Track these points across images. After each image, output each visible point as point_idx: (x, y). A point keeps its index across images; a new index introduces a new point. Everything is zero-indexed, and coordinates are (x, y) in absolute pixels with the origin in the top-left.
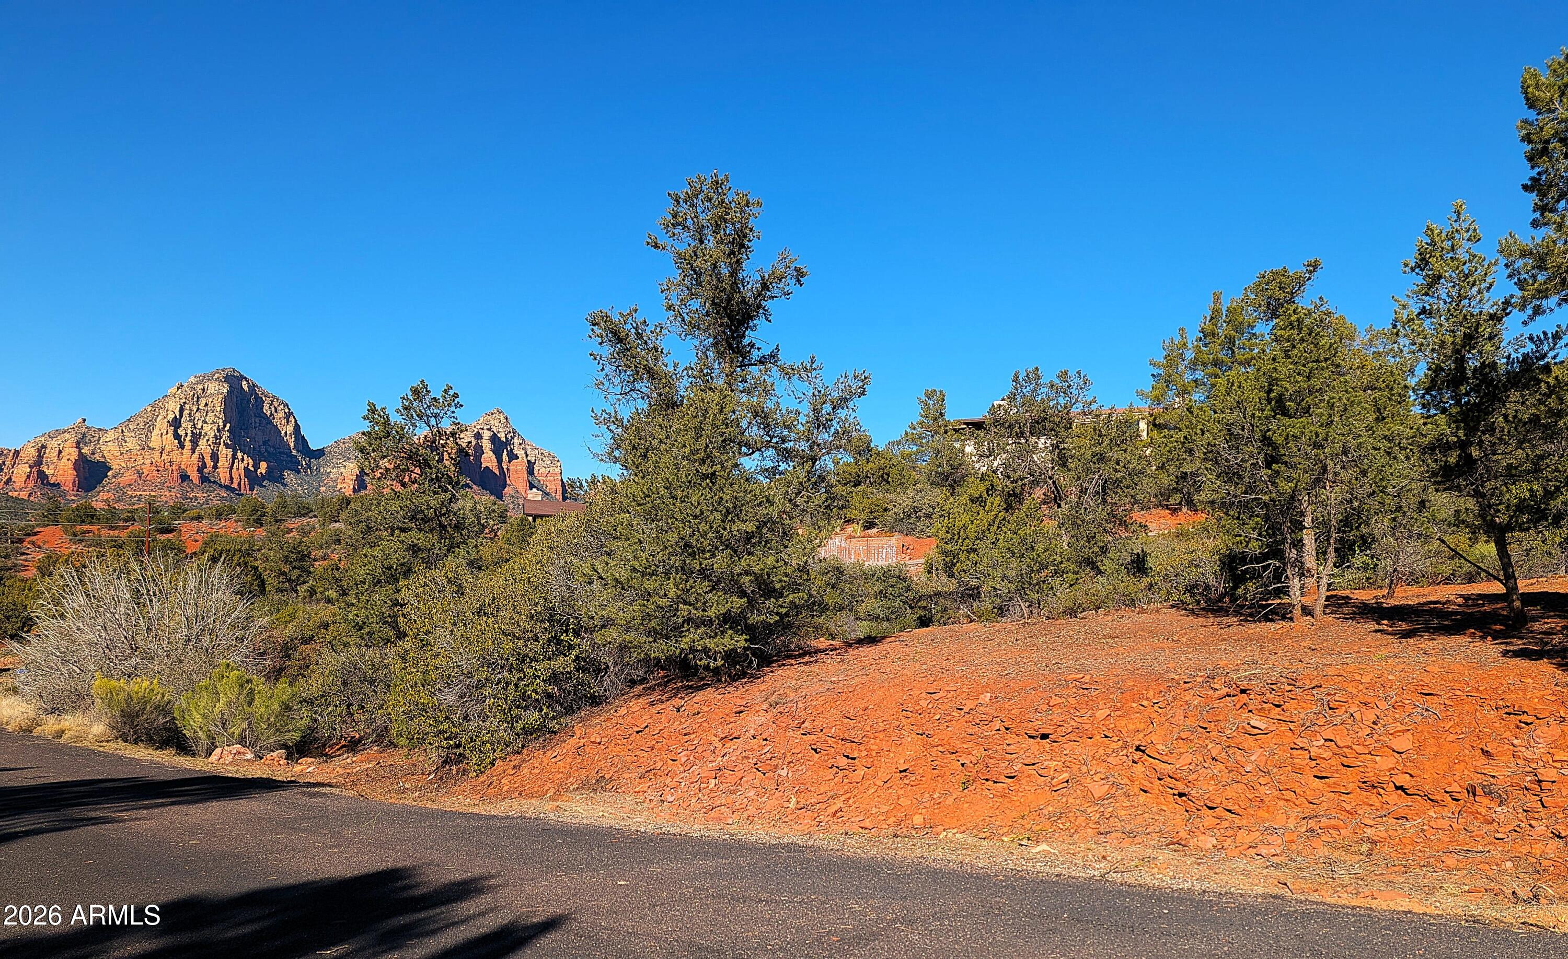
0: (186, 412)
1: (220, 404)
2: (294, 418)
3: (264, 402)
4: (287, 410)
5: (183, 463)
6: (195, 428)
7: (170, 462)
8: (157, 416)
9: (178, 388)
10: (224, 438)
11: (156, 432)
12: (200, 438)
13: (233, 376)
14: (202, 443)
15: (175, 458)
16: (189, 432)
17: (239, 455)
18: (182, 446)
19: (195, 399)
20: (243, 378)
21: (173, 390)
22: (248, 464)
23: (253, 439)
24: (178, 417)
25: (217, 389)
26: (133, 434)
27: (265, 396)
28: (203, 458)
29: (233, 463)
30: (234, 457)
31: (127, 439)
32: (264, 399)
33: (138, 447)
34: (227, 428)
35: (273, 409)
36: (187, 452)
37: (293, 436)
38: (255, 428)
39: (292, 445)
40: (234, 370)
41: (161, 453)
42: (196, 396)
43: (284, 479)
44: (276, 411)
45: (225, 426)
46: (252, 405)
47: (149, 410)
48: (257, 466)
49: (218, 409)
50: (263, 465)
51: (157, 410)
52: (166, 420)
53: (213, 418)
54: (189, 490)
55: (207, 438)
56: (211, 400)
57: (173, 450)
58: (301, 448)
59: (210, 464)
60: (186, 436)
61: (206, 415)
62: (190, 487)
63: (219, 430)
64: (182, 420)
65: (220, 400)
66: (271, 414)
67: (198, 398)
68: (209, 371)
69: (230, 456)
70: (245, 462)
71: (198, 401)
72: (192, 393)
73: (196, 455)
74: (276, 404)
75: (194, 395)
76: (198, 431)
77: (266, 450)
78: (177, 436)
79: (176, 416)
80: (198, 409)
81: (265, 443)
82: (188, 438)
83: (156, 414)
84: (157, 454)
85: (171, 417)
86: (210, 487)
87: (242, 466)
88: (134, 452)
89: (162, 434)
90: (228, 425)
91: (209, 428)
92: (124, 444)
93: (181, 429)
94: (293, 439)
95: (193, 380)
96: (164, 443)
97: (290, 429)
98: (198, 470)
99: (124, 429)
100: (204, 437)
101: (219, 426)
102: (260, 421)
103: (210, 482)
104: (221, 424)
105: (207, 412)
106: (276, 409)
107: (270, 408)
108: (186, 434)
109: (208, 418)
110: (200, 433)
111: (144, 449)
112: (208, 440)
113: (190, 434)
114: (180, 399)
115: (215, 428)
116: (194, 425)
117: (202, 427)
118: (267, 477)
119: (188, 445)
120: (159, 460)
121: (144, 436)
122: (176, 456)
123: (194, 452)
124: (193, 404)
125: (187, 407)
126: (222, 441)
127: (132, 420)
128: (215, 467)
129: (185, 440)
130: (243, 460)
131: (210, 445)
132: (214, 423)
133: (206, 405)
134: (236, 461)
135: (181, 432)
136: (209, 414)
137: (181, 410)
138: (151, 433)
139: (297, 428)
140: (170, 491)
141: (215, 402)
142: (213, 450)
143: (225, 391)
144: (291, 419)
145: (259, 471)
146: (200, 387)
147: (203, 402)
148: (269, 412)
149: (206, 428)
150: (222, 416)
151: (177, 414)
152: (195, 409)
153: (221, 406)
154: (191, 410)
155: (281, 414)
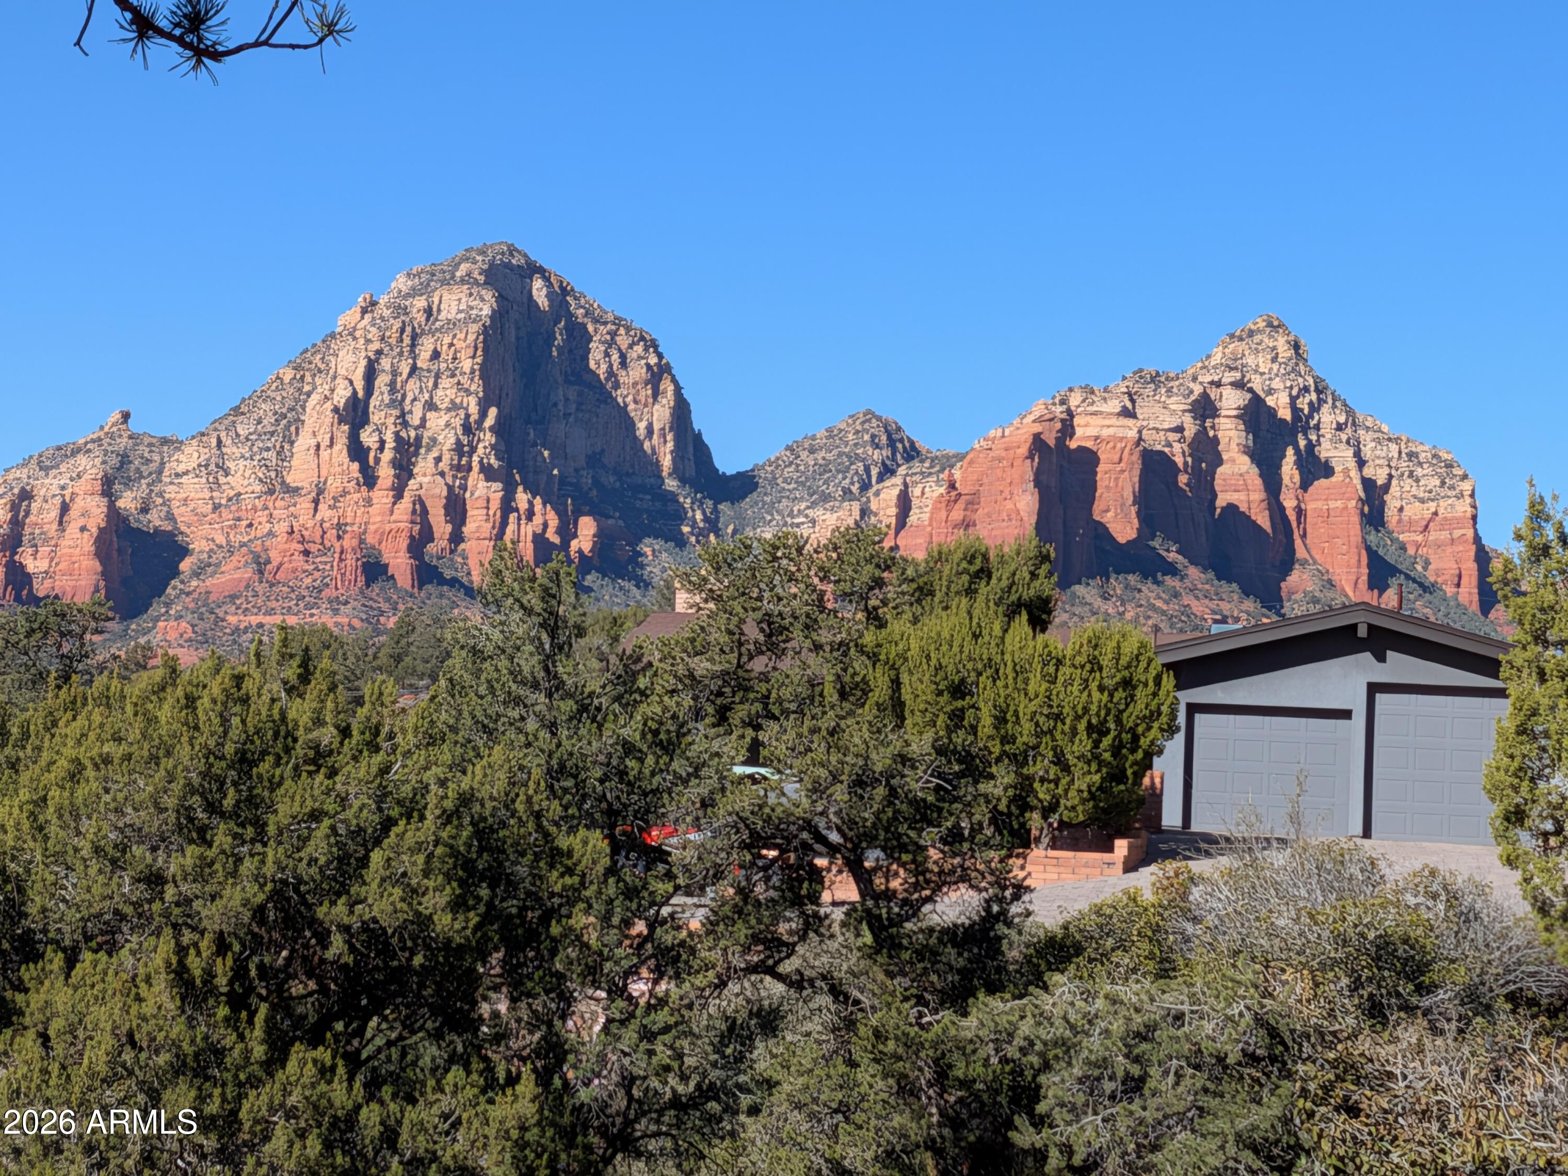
0: (382, 381)
1: (470, 352)
2: (674, 381)
3: (590, 339)
4: (653, 360)
5: (372, 528)
6: (405, 424)
7: (339, 526)
8: (309, 394)
9: (364, 311)
10: (480, 451)
11: (304, 441)
12: (416, 454)
13: (508, 266)
14: (424, 467)
15: (350, 514)
16: (389, 437)
17: (522, 498)
18: (369, 479)
19: (407, 341)
20: (533, 269)
21: (350, 317)
22: (545, 525)
23: (560, 453)
24: (361, 394)
25: (463, 306)
26: (245, 450)
27: (596, 321)
28: (425, 512)
29: (504, 523)
30: (507, 506)
31: (230, 464)
32: (590, 328)
33: (258, 488)
34: (489, 421)
35: (615, 357)
36: (381, 496)
37: (670, 437)
38: (567, 415)
39: (667, 462)
40: (512, 250)
41: (316, 502)
42: (408, 329)
43: (642, 566)
44: (624, 364)
45: (483, 414)
46: (559, 348)
47: (287, 379)
48: (567, 532)
49: (467, 365)
50: (587, 528)
51: (308, 378)
52: (329, 405)
53: (451, 393)
54: (385, 606)
55: (435, 453)
56: (447, 340)
57: (345, 493)
58: (691, 471)
59: (441, 528)
60: (381, 448)
61: (436, 385)
62: (388, 600)
63: (467, 428)
64: (374, 402)
65: (471, 337)
66: (611, 373)
67: (414, 337)
69: (495, 505)
70: (538, 520)
71: (413, 346)
72: (397, 325)
73: (406, 504)
74: (623, 341)
75: (403, 330)
76: (413, 434)
77: (596, 482)
78: (357, 451)
79: (355, 392)
80: (414, 369)
81: (594, 460)
82: (387, 455)
83: (307, 388)
84: (305, 504)
85: (342, 395)
86: (441, 596)
87: (528, 530)
88: (248, 501)
89: (318, 447)
90: (493, 412)
91: (442, 422)
92: (222, 480)
93: (369, 429)
94: (670, 445)
95: (402, 283)
96: (324, 473)
97: (661, 413)
98: (410, 549)
99: (223, 435)
100: (429, 450)
101: (468, 416)
102: (580, 394)
103: (442, 581)
104: (474, 409)
105: (437, 376)
106: (623, 357)
107: (607, 354)
108: (382, 443)
109: (440, 392)
110: (419, 439)
111: (271, 492)
112: (438, 460)
113: (390, 444)
114: (368, 341)
115: (458, 422)
116: (403, 415)
117: (424, 420)
118: (596, 561)
119: (386, 473)
120: (310, 524)
121: (272, 455)
122: (351, 509)
123: (399, 496)
124: (401, 354)
125: (385, 363)
126: (475, 458)
127: (244, 409)
128: (457, 538)
129: (377, 460)
130: (530, 514)
131: (442, 474)
132: (454, 407)
133: (436, 355)
134: (513, 517)
135: (368, 438)
136: (445, 382)
137: (370, 375)
138: (292, 443)
139: (681, 411)
140: (336, 612)
141: (459, 344)
142: (450, 488)
143: (486, 311)
144: (667, 386)
145: (574, 545)
146: (420, 303)
147: (426, 346)
148: (604, 366)
149: (436, 421)
150: (476, 386)
151: (359, 385)
152: (405, 369)
153: (474, 357)
154: (395, 373)
155: (637, 372)
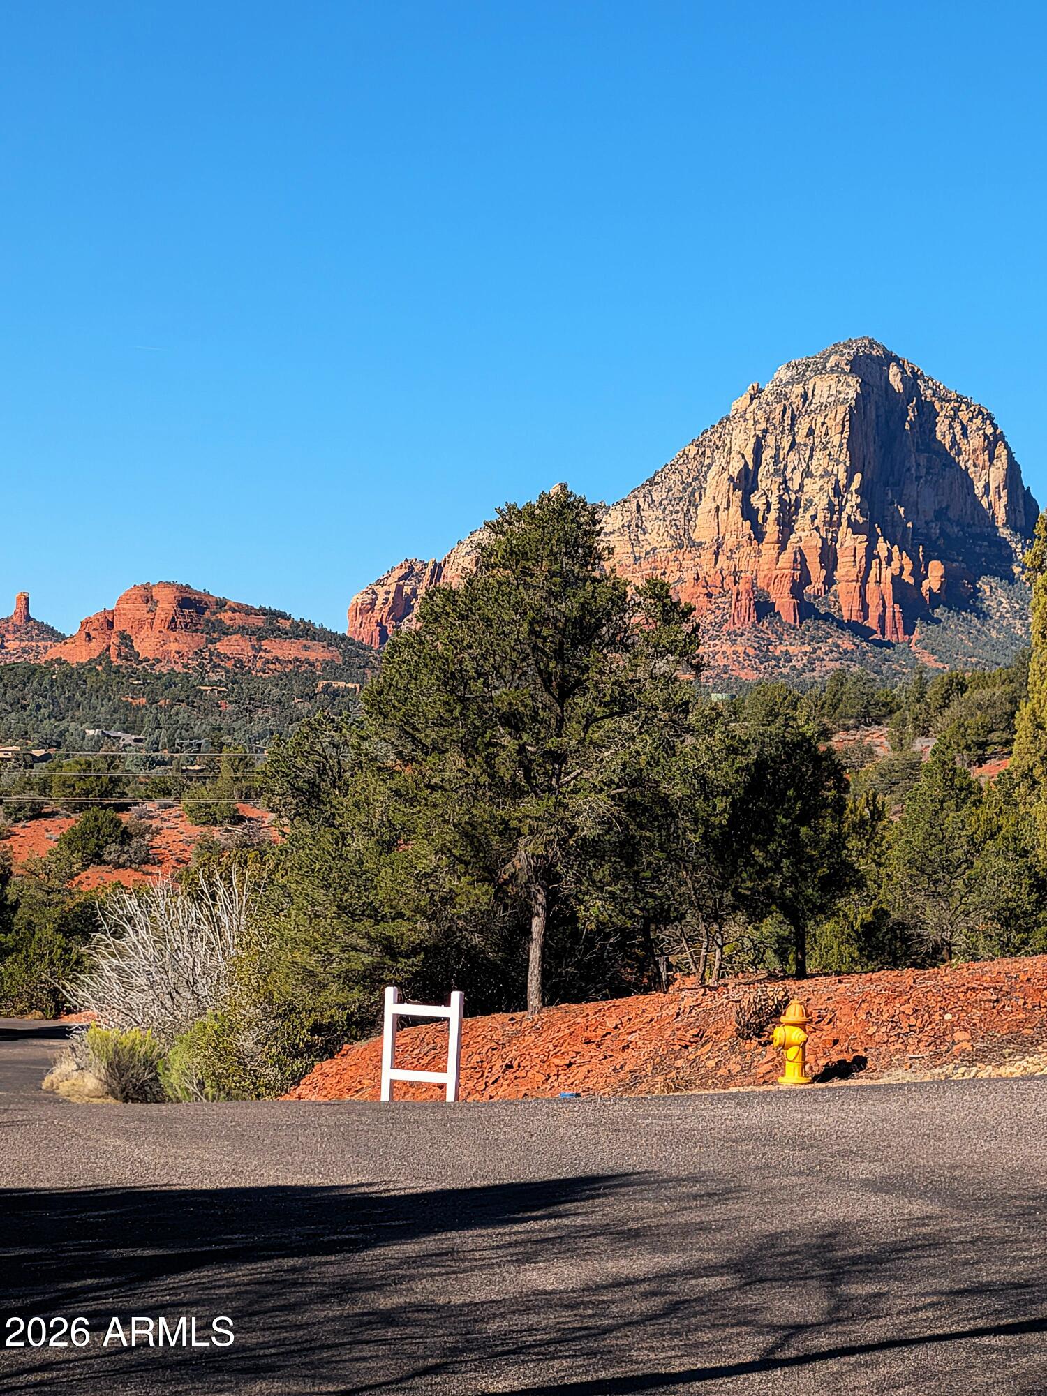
0: (768, 454)
1: (839, 429)
2: (1007, 447)
3: (937, 415)
4: (989, 430)
5: (761, 574)
6: (787, 489)
7: (735, 573)
8: (709, 467)
9: (752, 398)
10: (848, 509)
11: (706, 505)
12: (796, 513)
13: (870, 356)
14: (802, 523)
15: (744, 563)
16: (774, 500)
17: (882, 547)
18: (759, 536)
19: (788, 421)
20: (890, 358)
21: (742, 402)
22: (902, 569)
23: (913, 510)
24: (751, 466)
25: (833, 391)
26: (659, 513)
27: (942, 400)
28: (804, 560)
29: (868, 568)
30: (870, 555)
31: (648, 525)
32: (937, 406)
33: (669, 543)
34: (856, 484)
35: (958, 429)
36: (768, 548)
37: (1003, 493)
38: (918, 478)
39: (1001, 515)
40: (872, 343)
41: (716, 554)
42: (789, 412)
43: (982, 601)
44: (965, 435)
45: (850, 479)
46: (911, 423)
47: (691, 456)
48: (920, 576)
49: (836, 439)
50: (936, 571)
51: (708, 453)
52: (726, 476)
53: (824, 462)
54: (773, 637)
55: (811, 512)
56: (820, 419)
57: (739, 546)
58: (1021, 521)
59: (817, 573)
60: (768, 510)
61: (811, 456)
62: (776, 632)
63: (837, 491)
64: (762, 471)
65: (840, 417)
66: (954, 442)
67: (793, 417)
68: (817, 352)
69: (861, 552)
70: (896, 564)
71: (792, 425)
72: (780, 408)
73: (788, 554)
74: (964, 416)
75: (784, 412)
76: (793, 497)
77: (943, 532)
78: (748, 512)
79: (746, 464)
80: (793, 444)
81: (941, 514)
82: (773, 515)
83: (707, 462)
84: (707, 556)
85: (736, 467)
86: (818, 628)
87: (888, 573)
88: (662, 555)
89: (717, 508)
90: (858, 477)
91: (817, 487)
92: (641, 537)
93: (758, 493)
94: (1004, 501)
95: (783, 374)
96: (722, 530)
97: (997, 475)
98: (792, 590)
99: (641, 501)
100: (806, 510)
101: (837, 481)
102: (929, 460)
103: (818, 616)
104: (842, 476)
105: (812, 450)
106: (964, 428)
107: (951, 427)
108: (769, 504)
109: (814, 462)
110: (798, 500)
111: (680, 546)
112: (814, 517)
113: (775, 505)
114: (756, 422)
115: (829, 487)
116: (785, 482)
117: (802, 485)
118: (943, 598)
119: (772, 530)
120: (712, 572)
121: (681, 515)
122: (745, 559)
123: (783, 548)
124: (783, 432)
125: (770, 440)
126: (844, 516)
127: (658, 479)
128: (829, 581)
129: (765, 519)
130: (889, 560)
131: (817, 529)
132: (826, 474)
133: (811, 432)
134: (875, 562)
135: (757, 501)
136: (818, 454)
137: (758, 450)
138: (696, 506)
139: (1013, 471)
140: (734, 642)
141: (829, 423)
142: (824, 540)
143: (852, 395)
144: (1001, 451)
145: (925, 584)
146: (798, 389)
147: (803, 425)
148: (949, 437)
149: (811, 486)
150: (845, 457)
151: (750, 459)
152: (786, 444)
153: (842, 433)
154: (778, 448)
155: (976, 441)
